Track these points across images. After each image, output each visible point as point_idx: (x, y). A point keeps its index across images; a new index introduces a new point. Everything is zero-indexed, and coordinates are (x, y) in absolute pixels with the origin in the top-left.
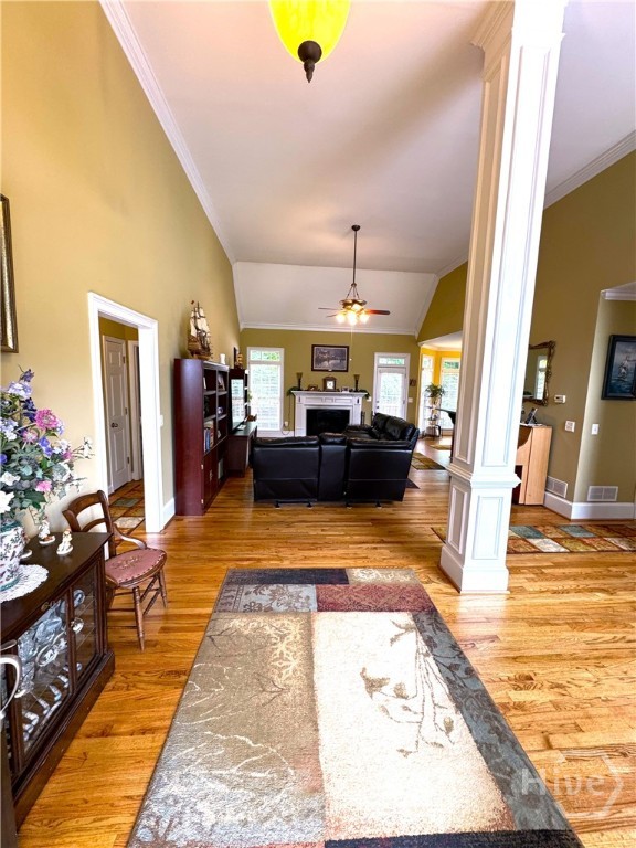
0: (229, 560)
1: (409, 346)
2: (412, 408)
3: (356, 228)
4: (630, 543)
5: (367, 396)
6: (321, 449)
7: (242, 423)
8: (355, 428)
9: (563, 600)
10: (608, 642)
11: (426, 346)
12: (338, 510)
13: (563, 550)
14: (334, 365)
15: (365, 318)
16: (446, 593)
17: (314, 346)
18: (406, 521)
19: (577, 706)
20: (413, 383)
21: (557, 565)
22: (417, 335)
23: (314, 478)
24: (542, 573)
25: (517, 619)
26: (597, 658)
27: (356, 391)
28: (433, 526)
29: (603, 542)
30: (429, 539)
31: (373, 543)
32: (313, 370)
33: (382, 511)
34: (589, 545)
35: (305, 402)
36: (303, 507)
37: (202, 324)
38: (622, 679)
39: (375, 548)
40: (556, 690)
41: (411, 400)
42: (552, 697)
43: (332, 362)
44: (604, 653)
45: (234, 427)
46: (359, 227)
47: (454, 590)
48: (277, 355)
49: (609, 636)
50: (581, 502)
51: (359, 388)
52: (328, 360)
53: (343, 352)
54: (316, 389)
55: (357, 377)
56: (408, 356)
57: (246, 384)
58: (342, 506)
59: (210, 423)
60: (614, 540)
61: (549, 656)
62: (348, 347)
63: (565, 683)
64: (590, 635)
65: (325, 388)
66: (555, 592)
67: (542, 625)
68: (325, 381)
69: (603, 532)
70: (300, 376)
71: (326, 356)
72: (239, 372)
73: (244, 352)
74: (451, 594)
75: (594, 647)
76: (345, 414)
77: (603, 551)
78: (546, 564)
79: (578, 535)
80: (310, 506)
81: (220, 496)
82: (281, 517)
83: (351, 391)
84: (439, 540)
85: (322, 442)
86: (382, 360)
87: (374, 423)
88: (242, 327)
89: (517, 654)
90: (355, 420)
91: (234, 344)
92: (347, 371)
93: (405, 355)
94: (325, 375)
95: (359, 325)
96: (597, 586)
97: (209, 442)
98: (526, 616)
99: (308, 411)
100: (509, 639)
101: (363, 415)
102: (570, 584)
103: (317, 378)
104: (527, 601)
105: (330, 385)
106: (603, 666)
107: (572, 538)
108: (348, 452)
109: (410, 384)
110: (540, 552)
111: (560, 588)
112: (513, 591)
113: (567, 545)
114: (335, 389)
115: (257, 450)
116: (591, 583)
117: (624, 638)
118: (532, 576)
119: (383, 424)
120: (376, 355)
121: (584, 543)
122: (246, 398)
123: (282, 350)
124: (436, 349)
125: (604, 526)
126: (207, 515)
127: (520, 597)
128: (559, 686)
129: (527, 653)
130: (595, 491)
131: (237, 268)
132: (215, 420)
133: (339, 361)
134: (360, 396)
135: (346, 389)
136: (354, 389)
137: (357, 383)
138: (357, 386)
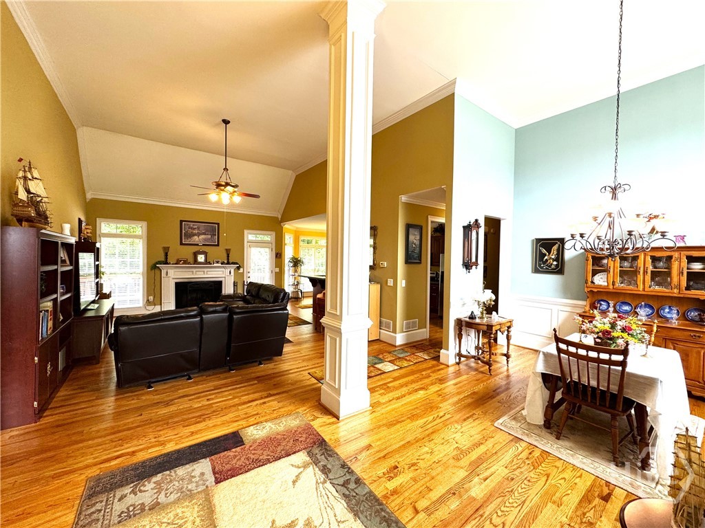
0: (87, 467)
1: (273, 225)
2: (279, 276)
3: (226, 122)
4: (428, 355)
5: (238, 268)
6: (202, 319)
7: (94, 302)
8: (229, 296)
9: (403, 403)
10: (431, 422)
11: (287, 226)
12: (222, 376)
13: (396, 368)
14: (205, 240)
15: (237, 199)
16: (330, 424)
17: (181, 221)
18: (287, 372)
19: (425, 474)
20: (279, 255)
21: (395, 379)
22: (280, 217)
23: (196, 349)
24: (388, 387)
25: (380, 427)
26: (428, 435)
27: (228, 263)
28: (309, 371)
29: (415, 357)
30: (309, 383)
31: (262, 398)
32: (181, 244)
33: (265, 368)
34: (409, 361)
35: (172, 276)
36: (182, 382)
37: (36, 187)
38: (443, 444)
39: (264, 403)
40: (412, 468)
41: (277, 270)
42: (411, 475)
43: (202, 237)
44: (430, 431)
45: (82, 307)
46: (229, 122)
47: (334, 420)
48: (139, 228)
49: (431, 418)
50: (400, 333)
51: (231, 261)
52: (198, 235)
53: (213, 228)
54: (185, 262)
55: (228, 252)
56: (274, 234)
57: (97, 258)
58: (225, 372)
59: (47, 304)
60: (420, 354)
61: (403, 445)
62: (218, 224)
63: (416, 461)
64: (421, 422)
65: (196, 261)
66: (398, 398)
67: (395, 424)
68: (195, 255)
69: (414, 350)
70: (166, 251)
71: (196, 231)
72: (88, 245)
73: (92, 223)
74: (333, 423)
75: (425, 428)
76: (218, 285)
77: (416, 363)
78: (389, 380)
79: (401, 356)
80: (190, 378)
81: (63, 393)
82: (157, 398)
83: (222, 264)
84: (316, 381)
85: (202, 312)
86: (250, 236)
87: (248, 292)
88: (89, 196)
89: (385, 452)
90: (228, 289)
91: (78, 214)
92: (218, 245)
93: (270, 233)
94: (195, 249)
95: (232, 205)
96: (418, 387)
97: (46, 327)
98: (384, 422)
99: (177, 284)
100: (378, 443)
101: (235, 285)
102: (404, 390)
103: (187, 252)
104: (383, 411)
105: (201, 258)
106: (433, 440)
107: (400, 358)
108: (230, 318)
109: (276, 256)
110: (385, 373)
111: (400, 394)
112: (374, 405)
113: (398, 364)
114: (207, 262)
115: (123, 329)
116: (415, 386)
117: (438, 416)
118: (383, 391)
119: (256, 290)
120: (246, 232)
121: (406, 360)
122: (98, 274)
123: (144, 224)
124: (295, 229)
125: (414, 346)
126: (43, 421)
127: (379, 409)
128: (413, 465)
129: (390, 449)
130: (407, 324)
131: (84, 134)
132: (55, 300)
133: (210, 236)
134: (232, 268)
135: (218, 262)
136: (226, 262)
137: (228, 256)
138: (228, 259)
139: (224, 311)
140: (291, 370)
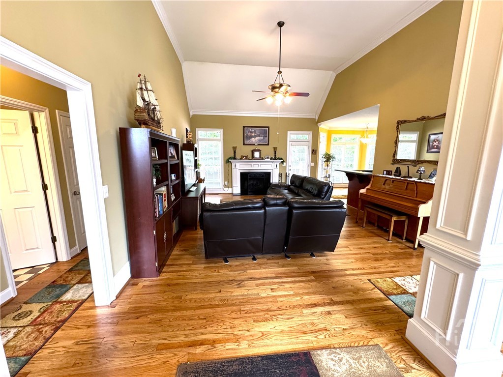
1: (311, 125)
2: (314, 169)
3: (281, 24)
5: (283, 162)
7: (194, 185)
8: (276, 185)
11: (324, 126)
14: (260, 141)
15: (289, 100)
17: (244, 127)
20: (314, 152)
22: (317, 118)
23: (260, 237)
27: (275, 159)
31: (324, 305)
32: (244, 144)
33: (319, 261)
35: (239, 167)
36: (248, 261)
39: (329, 313)
41: (313, 164)
43: (257, 138)
45: (187, 189)
46: (283, 23)
48: (218, 133)
51: (277, 157)
52: (255, 137)
53: (265, 131)
54: (247, 158)
55: (275, 149)
56: (311, 133)
57: (196, 155)
59: (163, 189)
62: (268, 127)
65: (253, 157)
68: (253, 152)
70: (235, 149)
71: (253, 134)
72: (190, 146)
73: (193, 131)
76: (268, 175)
80: (254, 259)
83: (271, 159)
86: (292, 136)
87: (292, 182)
88: (191, 113)
90: (275, 180)
91: (185, 125)
92: (268, 144)
93: (308, 132)
94: (253, 148)
97: (162, 206)
99: (242, 174)
101: (280, 175)
103: (247, 150)
105: (257, 155)
108: (290, 213)
109: (312, 153)
114: (261, 158)
115: (206, 214)
119: (299, 184)
120: (289, 132)
122: (196, 166)
123: (221, 131)
124: (328, 128)
131: (186, 66)
132: (167, 186)
133: (262, 138)
134: (278, 162)
135: (268, 158)
136: (273, 157)
137: (275, 153)
138: (275, 156)
139: (284, 204)
140: (346, 270)
